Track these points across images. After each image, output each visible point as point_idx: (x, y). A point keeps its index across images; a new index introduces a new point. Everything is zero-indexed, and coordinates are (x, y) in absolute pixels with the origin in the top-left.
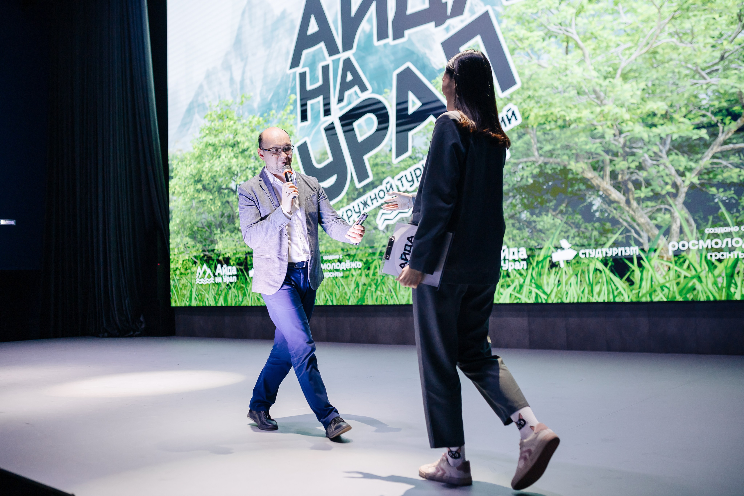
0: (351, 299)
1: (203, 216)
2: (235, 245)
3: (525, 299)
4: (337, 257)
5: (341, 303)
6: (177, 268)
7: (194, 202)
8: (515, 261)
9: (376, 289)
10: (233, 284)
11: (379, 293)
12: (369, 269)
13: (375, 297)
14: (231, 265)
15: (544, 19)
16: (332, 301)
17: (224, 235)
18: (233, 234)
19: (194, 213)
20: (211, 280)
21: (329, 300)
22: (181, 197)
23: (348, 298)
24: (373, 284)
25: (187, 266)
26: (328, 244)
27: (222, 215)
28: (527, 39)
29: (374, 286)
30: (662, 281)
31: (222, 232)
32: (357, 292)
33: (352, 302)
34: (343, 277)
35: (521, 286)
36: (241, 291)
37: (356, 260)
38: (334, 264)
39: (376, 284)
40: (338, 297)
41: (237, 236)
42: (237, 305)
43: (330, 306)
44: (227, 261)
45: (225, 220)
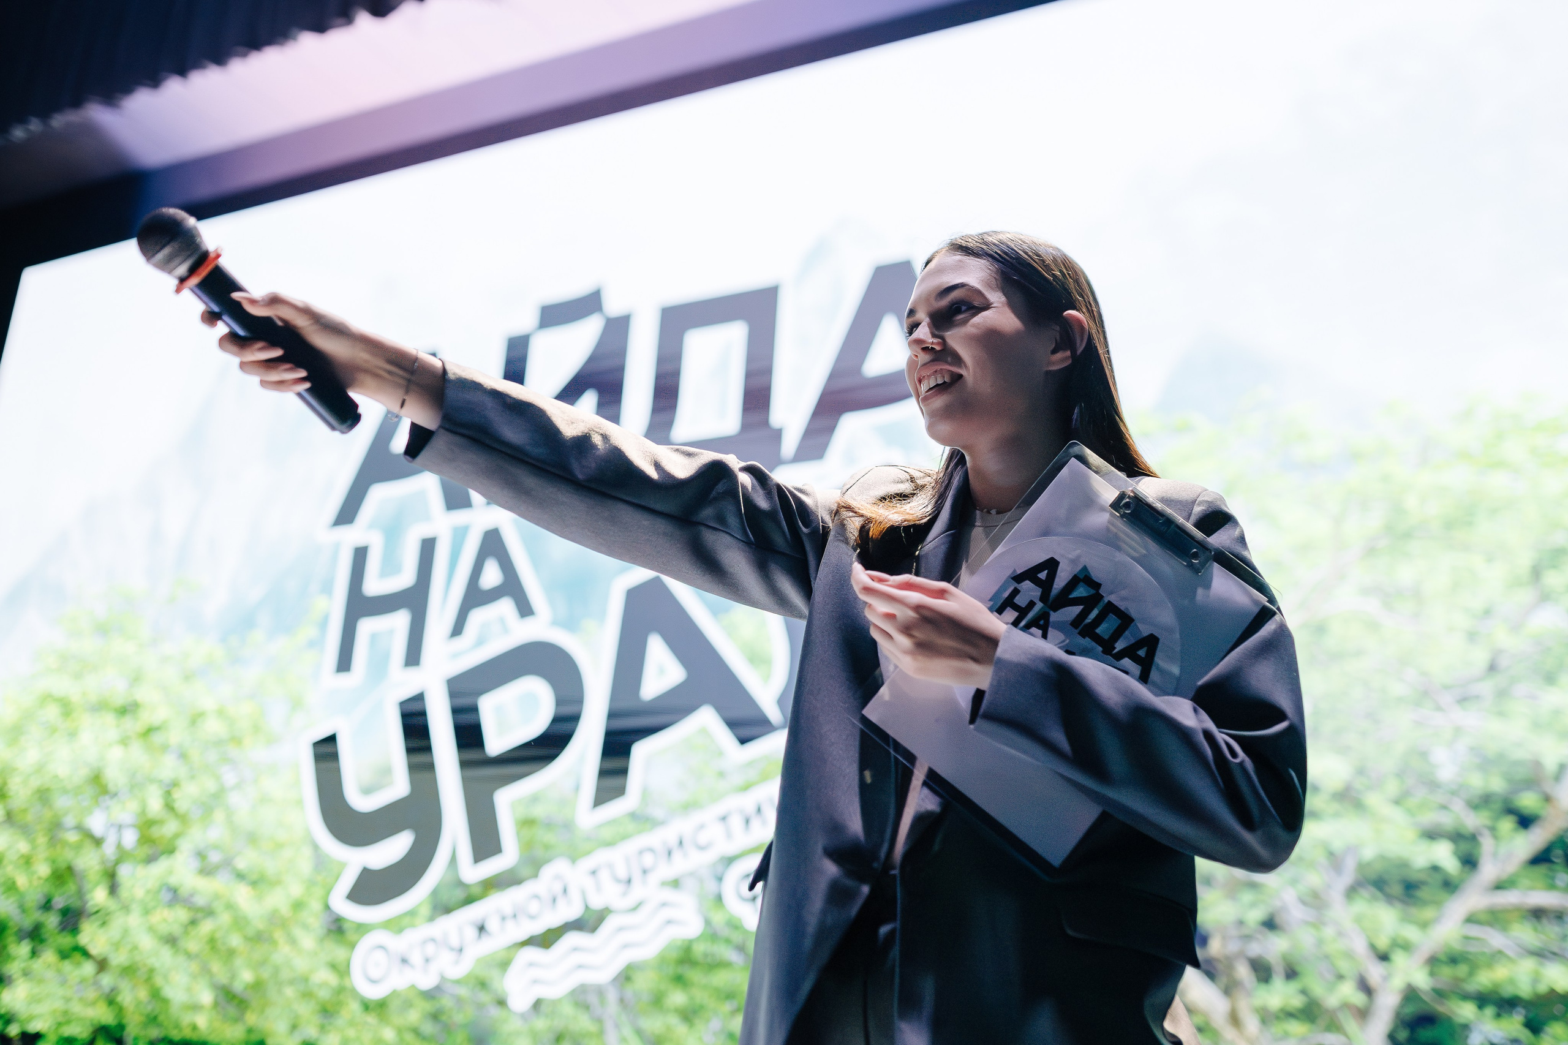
2: (67, 998)
17: (37, 965)
18: (67, 966)
27: (47, 906)
31: (34, 953)
41: (76, 971)
45: (52, 921)
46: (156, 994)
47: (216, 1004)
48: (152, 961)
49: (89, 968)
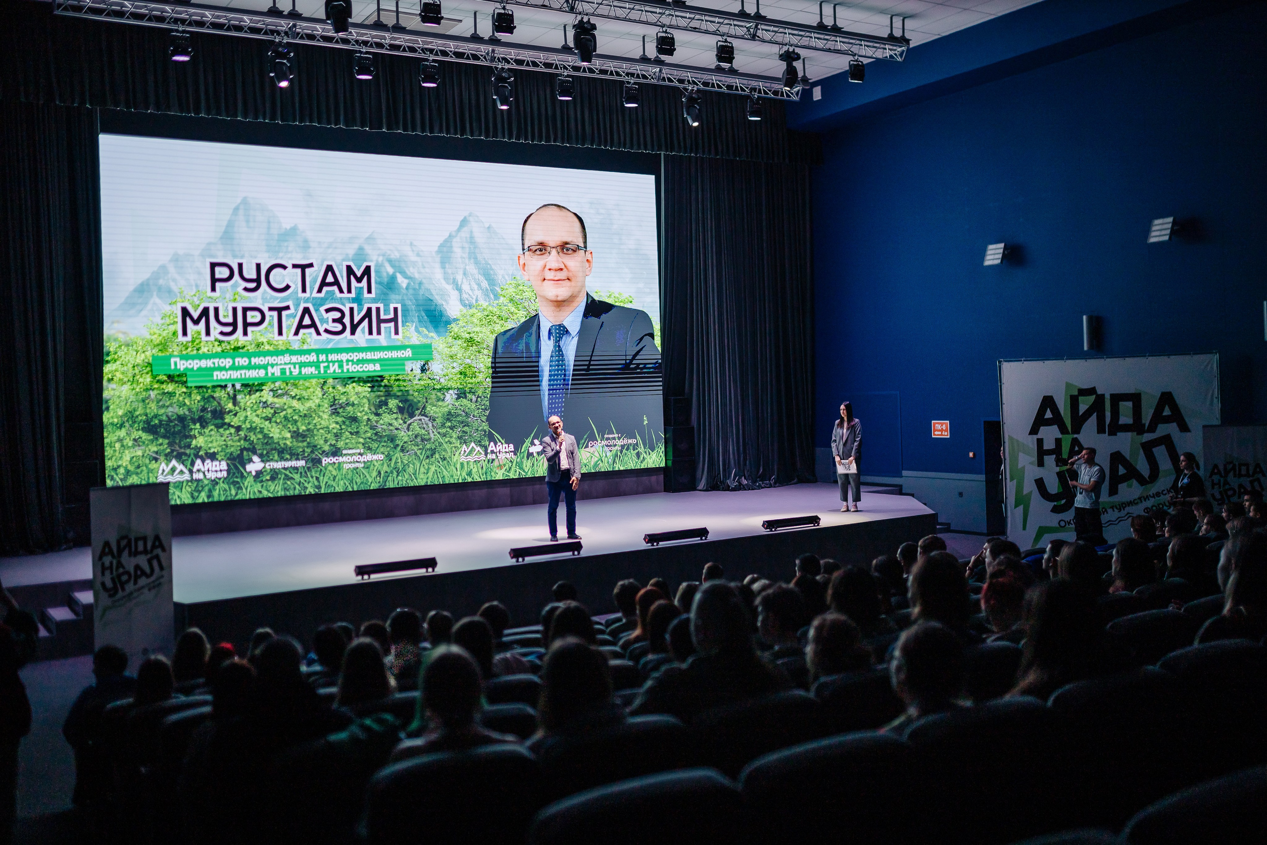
0: (373, 485)
1: (170, 409)
2: (225, 440)
3: (512, 476)
4: (358, 451)
5: (362, 487)
6: (119, 467)
7: (153, 394)
8: (506, 452)
9: (398, 475)
10: (222, 480)
11: (400, 478)
12: (391, 460)
13: (396, 482)
14: (217, 460)
15: (526, 304)
16: (353, 488)
18: (221, 430)
19: (153, 406)
20: (187, 476)
21: (349, 487)
22: (126, 387)
23: (369, 484)
24: (394, 471)
25: (140, 462)
26: (347, 441)
27: (204, 409)
28: (516, 314)
29: (395, 473)
30: (585, 462)
32: (378, 478)
33: (374, 486)
34: (364, 467)
35: (510, 469)
36: (234, 485)
37: (378, 453)
38: (354, 457)
39: (397, 472)
40: (358, 484)
41: (228, 432)
42: (229, 498)
43: (350, 491)
44: (213, 457)
45: (209, 415)
46: (266, 436)
47: (292, 437)
48: (262, 426)
49: (232, 430)
